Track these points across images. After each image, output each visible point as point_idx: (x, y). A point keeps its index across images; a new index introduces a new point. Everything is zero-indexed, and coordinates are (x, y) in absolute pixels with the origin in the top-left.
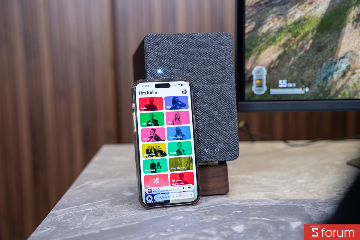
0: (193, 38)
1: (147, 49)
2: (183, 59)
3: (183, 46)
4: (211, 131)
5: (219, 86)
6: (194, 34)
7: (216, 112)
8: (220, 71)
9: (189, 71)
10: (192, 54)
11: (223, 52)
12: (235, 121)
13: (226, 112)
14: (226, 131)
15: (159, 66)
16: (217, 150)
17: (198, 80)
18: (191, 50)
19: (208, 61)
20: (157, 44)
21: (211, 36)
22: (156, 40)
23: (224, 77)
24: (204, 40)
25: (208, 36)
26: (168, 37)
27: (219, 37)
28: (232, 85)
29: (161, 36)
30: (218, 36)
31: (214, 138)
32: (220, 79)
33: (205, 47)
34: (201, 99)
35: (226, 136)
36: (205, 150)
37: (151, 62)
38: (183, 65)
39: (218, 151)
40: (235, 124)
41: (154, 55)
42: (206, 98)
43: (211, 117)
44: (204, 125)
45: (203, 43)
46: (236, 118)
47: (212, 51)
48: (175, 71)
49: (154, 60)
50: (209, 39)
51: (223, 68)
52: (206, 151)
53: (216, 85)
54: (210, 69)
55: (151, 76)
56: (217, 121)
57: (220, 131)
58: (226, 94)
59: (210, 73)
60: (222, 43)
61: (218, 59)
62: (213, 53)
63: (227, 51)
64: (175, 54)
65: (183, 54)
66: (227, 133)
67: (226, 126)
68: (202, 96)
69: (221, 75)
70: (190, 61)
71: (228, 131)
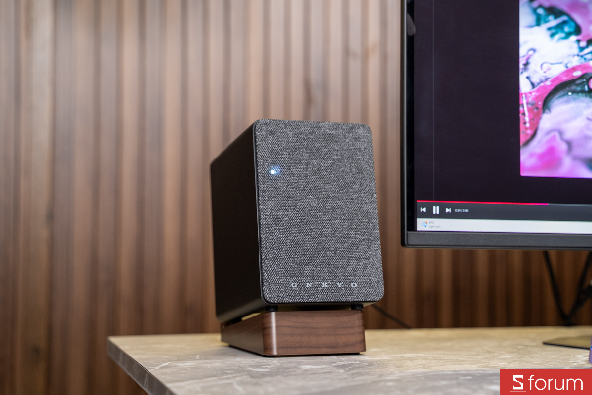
0: (319, 128)
1: (258, 139)
2: (306, 155)
3: (306, 138)
4: (345, 258)
5: (355, 196)
6: (320, 124)
7: (352, 232)
8: (356, 176)
9: (315, 173)
10: (318, 150)
11: (360, 150)
12: (377, 246)
13: (364, 232)
15: (274, 164)
16: (354, 285)
17: (327, 187)
18: (317, 145)
19: (339, 160)
20: (272, 133)
21: (343, 127)
22: (270, 129)
23: (361, 185)
24: (334, 132)
25: (340, 126)
26: (286, 125)
27: (354, 130)
28: (372, 195)
29: (277, 123)
30: (352, 128)
31: (349, 268)
32: (356, 187)
33: (336, 141)
34: (332, 212)
35: (366, 266)
36: (338, 284)
37: (263, 157)
38: (307, 165)
39: (356, 286)
40: (377, 250)
41: (268, 148)
42: (339, 211)
43: (345, 238)
44: (336, 249)
45: (333, 135)
46: (379, 242)
47: (345, 148)
48: (295, 171)
49: (267, 155)
50: (341, 131)
51: (360, 171)
52: (340, 285)
53: (351, 194)
54: (343, 171)
55: (264, 177)
56: (353, 244)
58: (365, 208)
59: (343, 178)
60: (359, 138)
61: (353, 159)
62: (346, 150)
63: (365, 148)
64: (296, 149)
65: (307, 149)
66: (366, 261)
67: (366, 252)
68: (333, 209)
69: (358, 182)
70: (316, 159)
71: (367, 259)
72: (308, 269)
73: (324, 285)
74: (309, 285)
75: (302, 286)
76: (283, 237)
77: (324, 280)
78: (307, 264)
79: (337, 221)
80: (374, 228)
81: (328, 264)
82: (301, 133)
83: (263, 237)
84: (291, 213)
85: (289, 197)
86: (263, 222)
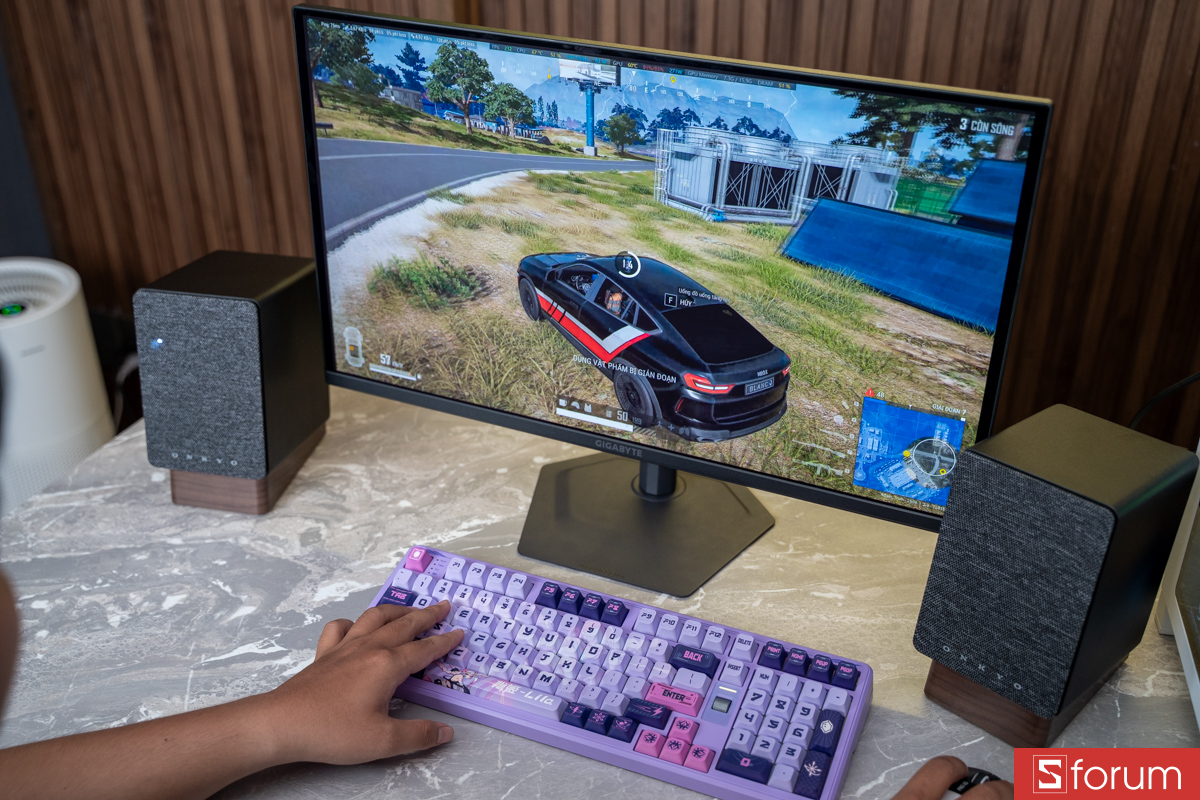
0: (198, 305)
2: (185, 332)
3: (184, 315)
4: (225, 437)
5: (236, 377)
7: (233, 413)
8: (238, 356)
9: (194, 351)
10: (197, 327)
11: (242, 330)
13: (246, 414)
14: (246, 439)
16: (234, 463)
17: (207, 365)
18: (196, 322)
19: (220, 339)
20: (150, 307)
21: (225, 305)
22: (147, 302)
23: (243, 366)
24: (213, 309)
25: (221, 304)
26: (163, 299)
27: (236, 308)
28: (255, 378)
29: (153, 296)
30: (234, 306)
31: (229, 447)
32: (238, 368)
33: (217, 319)
34: (212, 391)
35: (246, 448)
37: (141, 331)
38: (186, 342)
39: (236, 464)
40: (259, 433)
41: (145, 322)
42: (219, 391)
43: (225, 418)
44: (217, 427)
45: (213, 313)
46: (261, 425)
47: (226, 327)
48: (174, 347)
49: (145, 329)
50: (222, 308)
51: (242, 352)
52: (219, 461)
53: (232, 375)
54: (224, 351)
56: (233, 424)
57: (239, 439)
58: (247, 389)
59: (224, 358)
60: (241, 317)
61: (235, 339)
62: (228, 329)
63: (248, 329)
64: (174, 325)
65: (185, 325)
66: (248, 443)
67: (247, 434)
68: (214, 388)
69: (239, 363)
70: (195, 336)
71: (249, 440)
72: (188, 443)
73: (204, 459)
74: (189, 457)
75: (182, 456)
76: (163, 410)
77: (204, 454)
78: (188, 438)
79: (218, 400)
80: (257, 411)
81: (208, 440)
82: (180, 309)
83: (144, 407)
84: (171, 389)
85: (168, 373)
86: (143, 393)
